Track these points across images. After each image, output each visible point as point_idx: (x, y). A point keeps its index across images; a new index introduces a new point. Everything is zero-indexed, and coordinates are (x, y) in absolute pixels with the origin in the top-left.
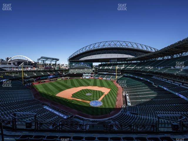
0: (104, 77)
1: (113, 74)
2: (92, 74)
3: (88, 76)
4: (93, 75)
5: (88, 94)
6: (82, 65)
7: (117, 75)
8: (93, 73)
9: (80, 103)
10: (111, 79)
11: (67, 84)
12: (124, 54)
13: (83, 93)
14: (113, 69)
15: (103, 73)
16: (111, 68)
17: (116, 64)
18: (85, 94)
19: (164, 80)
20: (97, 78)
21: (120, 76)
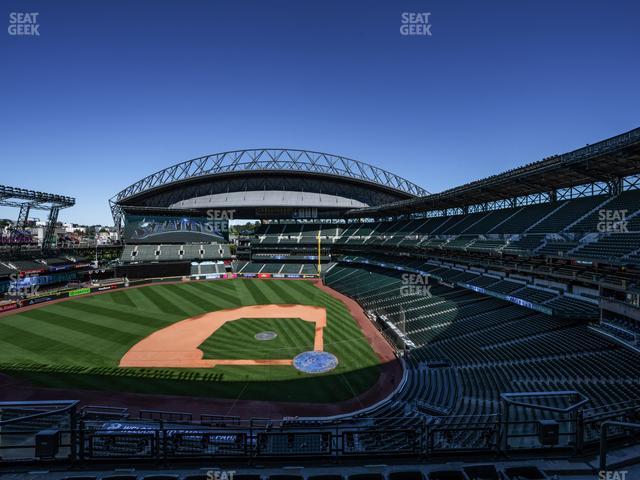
0: (277, 271)
1: (305, 257)
2: (227, 260)
3: (212, 270)
4: (232, 265)
5: (264, 336)
6: (183, 230)
7: (323, 262)
8: (231, 259)
9: (256, 372)
10: (301, 276)
11: (139, 309)
12: (339, 195)
13: (240, 333)
14: (307, 242)
15: (272, 256)
16: (299, 238)
17: (314, 228)
18: (252, 336)
19: (460, 268)
20: (250, 275)
21: (330, 264)
